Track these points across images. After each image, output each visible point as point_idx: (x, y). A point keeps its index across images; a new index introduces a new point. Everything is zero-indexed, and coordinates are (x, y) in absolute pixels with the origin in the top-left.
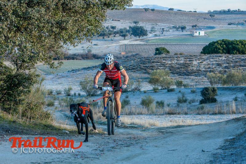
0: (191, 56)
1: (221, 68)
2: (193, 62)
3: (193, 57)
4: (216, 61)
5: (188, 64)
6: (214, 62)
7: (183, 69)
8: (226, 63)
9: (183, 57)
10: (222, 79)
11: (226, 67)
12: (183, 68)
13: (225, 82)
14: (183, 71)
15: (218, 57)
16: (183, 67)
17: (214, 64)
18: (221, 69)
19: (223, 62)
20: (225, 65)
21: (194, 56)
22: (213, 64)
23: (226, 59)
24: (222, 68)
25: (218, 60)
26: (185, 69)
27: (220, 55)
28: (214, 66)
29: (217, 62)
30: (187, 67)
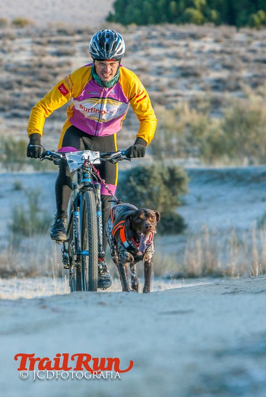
0: (62, 32)
1: (195, 86)
2: (72, 59)
3: (72, 35)
4: (176, 56)
5: (49, 67)
6: (167, 63)
7: (26, 90)
8: (218, 66)
9: (28, 35)
10: (206, 134)
11: (220, 85)
12: (29, 86)
13: (217, 149)
14: (28, 98)
15: (182, 37)
16: (26, 80)
17: (166, 69)
18: (195, 92)
19: (206, 62)
20: (214, 75)
21: (79, 32)
22: (160, 72)
23: (218, 47)
24: (203, 89)
25: (181, 51)
26: (37, 90)
27: (193, 28)
28: (164, 81)
29: (179, 63)
30: (45, 80)
